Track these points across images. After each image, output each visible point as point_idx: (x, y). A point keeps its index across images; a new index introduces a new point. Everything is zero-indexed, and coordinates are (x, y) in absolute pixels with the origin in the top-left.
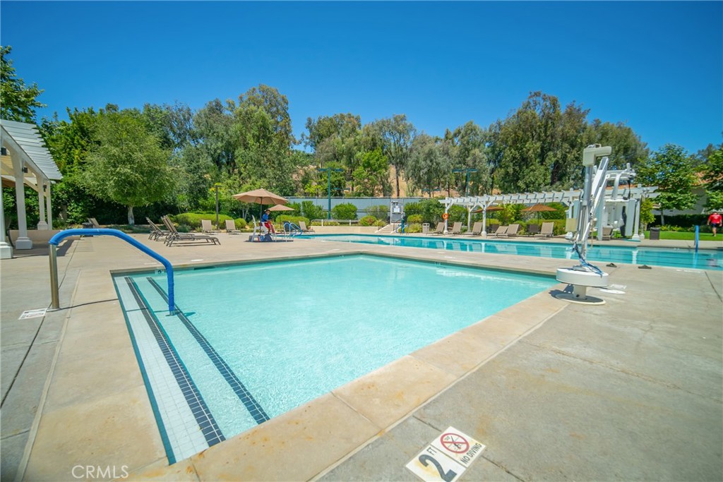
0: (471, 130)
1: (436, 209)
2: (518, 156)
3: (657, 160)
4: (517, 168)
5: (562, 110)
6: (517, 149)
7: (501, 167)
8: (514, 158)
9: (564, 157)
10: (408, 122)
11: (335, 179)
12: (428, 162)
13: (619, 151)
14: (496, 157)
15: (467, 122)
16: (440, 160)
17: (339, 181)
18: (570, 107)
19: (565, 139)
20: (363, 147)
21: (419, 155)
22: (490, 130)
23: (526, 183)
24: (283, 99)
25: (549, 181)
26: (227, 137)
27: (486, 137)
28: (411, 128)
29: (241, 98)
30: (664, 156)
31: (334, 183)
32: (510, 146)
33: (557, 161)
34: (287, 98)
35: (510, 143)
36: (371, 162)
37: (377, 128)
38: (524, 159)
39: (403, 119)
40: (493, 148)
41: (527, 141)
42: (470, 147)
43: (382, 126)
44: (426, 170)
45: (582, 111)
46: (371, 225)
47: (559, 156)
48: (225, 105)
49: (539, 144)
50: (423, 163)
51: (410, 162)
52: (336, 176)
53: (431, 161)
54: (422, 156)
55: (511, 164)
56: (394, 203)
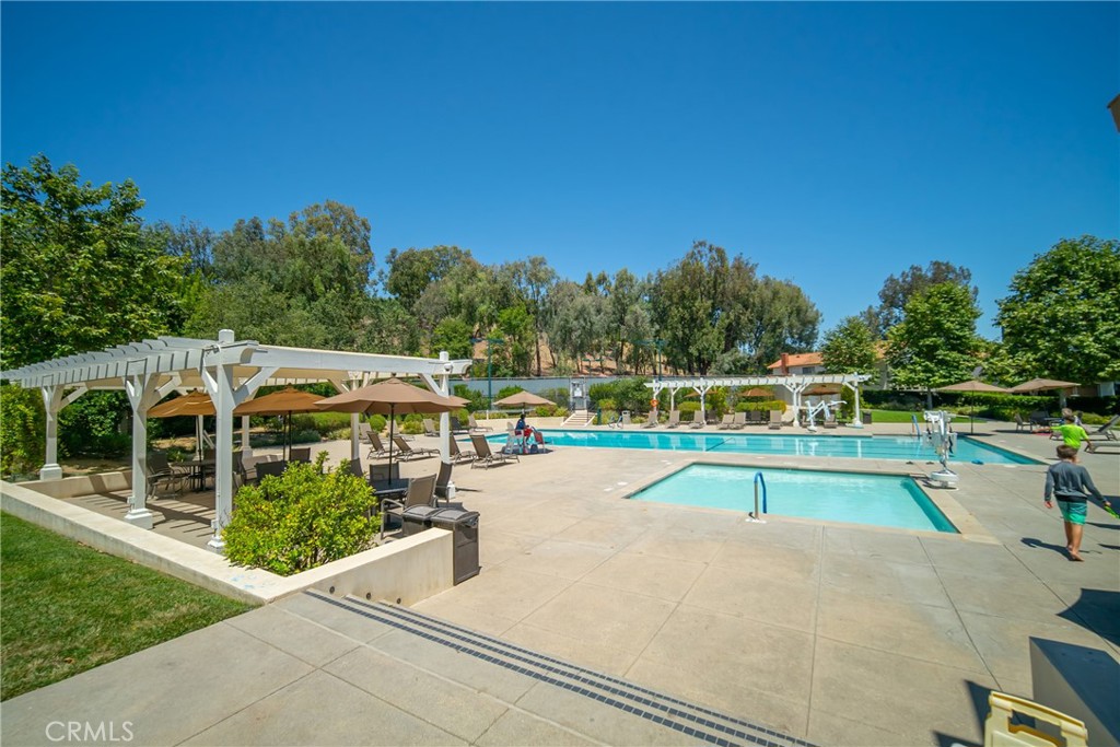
0: (624, 280)
1: (635, 393)
2: (687, 316)
3: (840, 331)
4: (687, 331)
5: (730, 262)
6: (684, 307)
7: (666, 328)
8: (683, 318)
9: (738, 319)
10: (549, 266)
11: (460, 345)
12: (582, 322)
13: (791, 313)
14: (661, 318)
15: (620, 270)
16: (595, 319)
17: (465, 348)
18: (737, 259)
19: (737, 297)
20: (488, 298)
21: (567, 312)
22: (649, 281)
23: (698, 350)
24: (364, 224)
25: (722, 347)
26: (276, 278)
27: (644, 288)
28: (552, 275)
29: (294, 218)
30: (847, 329)
31: (458, 351)
32: (677, 304)
33: (730, 324)
34: (369, 223)
35: (675, 300)
36: (514, 323)
37: (509, 274)
38: (693, 320)
39: (542, 262)
40: (655, 304)
41: (696, 299)
42: (626, 301)
43: (515, 271)
44: (579, 332)
45: (750, 266)
46: (552, 415)
47: (732, 317)
48: (266, 227)
49: (710, 302)
50: (575, 323)
51: (557, 321)
52: (460, 341)
53: (585, 320)
54: (572, 314)
55: (680, 326)
56: (574, 385)
